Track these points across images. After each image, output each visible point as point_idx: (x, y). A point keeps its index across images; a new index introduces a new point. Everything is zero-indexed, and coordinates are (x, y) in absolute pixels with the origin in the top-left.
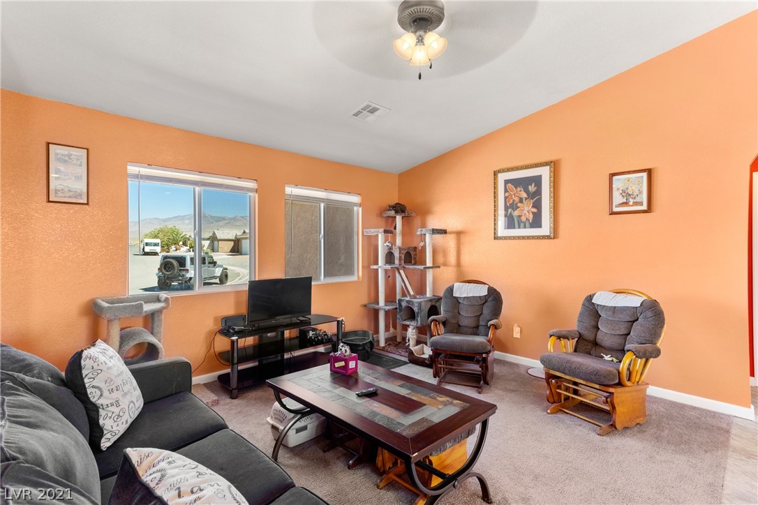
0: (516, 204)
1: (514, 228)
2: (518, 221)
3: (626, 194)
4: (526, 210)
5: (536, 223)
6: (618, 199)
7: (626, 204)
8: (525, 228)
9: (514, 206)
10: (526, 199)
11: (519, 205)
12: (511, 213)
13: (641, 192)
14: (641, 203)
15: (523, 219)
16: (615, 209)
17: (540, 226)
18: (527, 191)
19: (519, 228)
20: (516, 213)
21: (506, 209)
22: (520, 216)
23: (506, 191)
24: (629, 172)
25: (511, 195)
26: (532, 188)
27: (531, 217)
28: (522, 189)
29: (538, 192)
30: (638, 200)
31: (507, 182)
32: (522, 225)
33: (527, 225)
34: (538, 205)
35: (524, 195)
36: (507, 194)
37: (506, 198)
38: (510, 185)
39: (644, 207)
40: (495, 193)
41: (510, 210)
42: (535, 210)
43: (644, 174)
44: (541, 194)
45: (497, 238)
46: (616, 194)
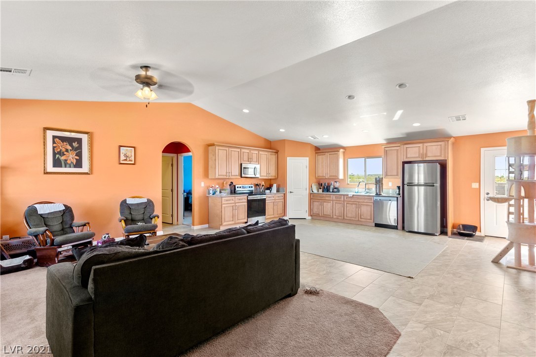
0: (63, 152)
1: (61, 167)
2: (65, 163)
3: (126, 155)
4: (71, 157)
5: (79, 164)
6: (122, 157)
7: (126, 160)
8: (70, 167)
9: (61, 153)
10: (71, 150)
11: (65, 153)
12: (58, 158)
13: (132, 156)
14: (132, 161)
15: (69, 162)
16: (122, 162)
17: (81, 167)
18: (71, 145)
19: (66, 167)
20: (63, 158)
21: (54, 154)
22: (66, 160)
23: (54, 142)
24: (127, 147)
25: (59, 146)
26: (75, 145)
27: (75, 162)
28: (67, 143)
29: (80, 147)
30: (130, 159)
31: (54, 137)
32: (68, 166)
33: (72, 165)
34: (80, 154)
35: (69, 148)
36: (55, 145)
37: (54, 148)
38: (57, 139)
39: (133, 162)
40: (44, 143)
41: (57, 156)
42: (77, 158)
43: (133, 149)
44: (81, 149)
45: (46, 173)
46: (122, 155)
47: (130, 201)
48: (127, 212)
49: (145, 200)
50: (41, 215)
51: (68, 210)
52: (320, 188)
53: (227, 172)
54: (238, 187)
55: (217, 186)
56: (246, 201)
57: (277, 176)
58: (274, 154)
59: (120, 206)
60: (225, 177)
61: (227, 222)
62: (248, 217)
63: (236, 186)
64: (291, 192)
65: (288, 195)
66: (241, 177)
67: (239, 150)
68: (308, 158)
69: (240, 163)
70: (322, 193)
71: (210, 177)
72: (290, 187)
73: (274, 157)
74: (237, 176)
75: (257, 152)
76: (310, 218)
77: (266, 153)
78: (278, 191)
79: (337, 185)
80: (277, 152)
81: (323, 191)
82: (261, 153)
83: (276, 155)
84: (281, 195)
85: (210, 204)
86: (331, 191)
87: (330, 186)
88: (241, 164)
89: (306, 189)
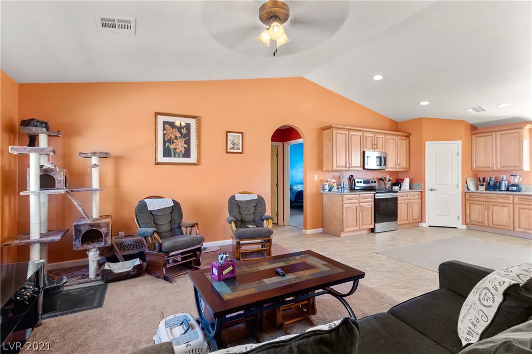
0: (173, 140)
1: (171, 157)
2: (174, 152)
3: (233, 143)
4: (180, 145)
5: (187, 154)
6: (230, 145)
7: (233, 148)
8: (179, 157)
9: (171, 141)
10: (180, 137)
11: (175, 141)
12: (168, 146)
13: (239, 143)
14: (239, 149)
15: (178, 151)
16: (229, 151)
17: (189, 157)
18: (180, 132)
19: (175, 157)
20: (172, 147)
21: (165, 142)
22: (175, 149)
23: (164, 129)
24: (235, 132)
25: (169, 133)
26: (184, 131)
27: (183, 150)
28: (177, 130)
29: (188, 134)
30: (238, 147)
31: (165, 123)
32: (177, 155)
33: (181, 155)
34: (188, 142)
35: (178, 135)
36: (165, 132)
37: (164, 134)
38: (167, 125)
39: (240, 151)
40: (155, 129)
41: (167, 144)
42: (186, 146)
43: (240, 135)
44: (190, 136)
45: (157, 164)
46: (229, 142)
47: (239, 198)
48: (236, 211)
49: (255, 197)
50: (151, 212)
51: (177, 206)
52: (482, 185)
53: (346, 163)
54: (358, 182)
55: (334, 181)
56: (372, 200)
57: (408, 168)
58: (405, 138)
59: (229, 203)
60: (345, 169)
61: (350, 227)
62: (375, 222)
63: (356, 181)
64: (432, 190)
65: (428, 194)
66: (364, 168)
67: (361, 134)
68: (460, 142)
69: (362, 150)
70: (484, 191)
71: (324, 169)
72: (430, 181)
73: (404, 142)
74: (358, 167)
75: (383, 136)
76: (465, 227)
77: (395, 137)
78: (411, 188)
79: (516, 180)
80: (408, 136)
81: (486, 189)
82: (387, 137)
83: (408, 140)
84: (416, 193)
85: (324, 203)
86: (503, 188)
87: (500, 183)
88: (364, 152)
89: (458, 186)
